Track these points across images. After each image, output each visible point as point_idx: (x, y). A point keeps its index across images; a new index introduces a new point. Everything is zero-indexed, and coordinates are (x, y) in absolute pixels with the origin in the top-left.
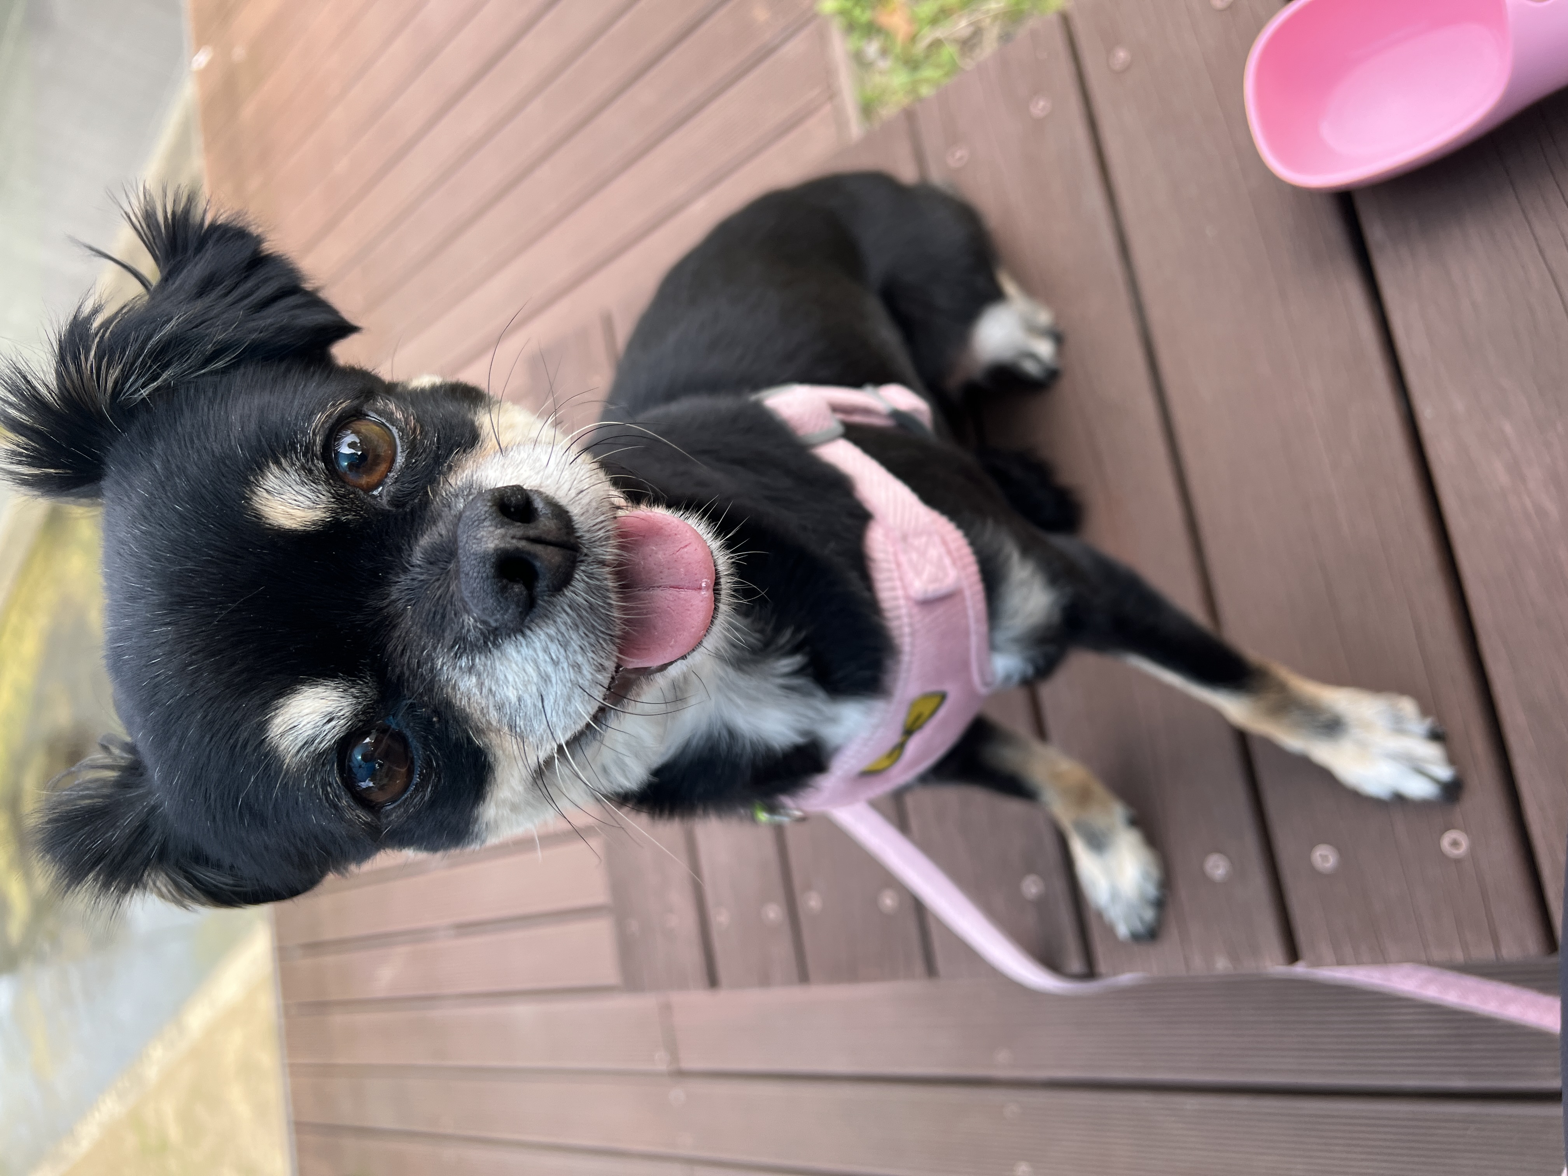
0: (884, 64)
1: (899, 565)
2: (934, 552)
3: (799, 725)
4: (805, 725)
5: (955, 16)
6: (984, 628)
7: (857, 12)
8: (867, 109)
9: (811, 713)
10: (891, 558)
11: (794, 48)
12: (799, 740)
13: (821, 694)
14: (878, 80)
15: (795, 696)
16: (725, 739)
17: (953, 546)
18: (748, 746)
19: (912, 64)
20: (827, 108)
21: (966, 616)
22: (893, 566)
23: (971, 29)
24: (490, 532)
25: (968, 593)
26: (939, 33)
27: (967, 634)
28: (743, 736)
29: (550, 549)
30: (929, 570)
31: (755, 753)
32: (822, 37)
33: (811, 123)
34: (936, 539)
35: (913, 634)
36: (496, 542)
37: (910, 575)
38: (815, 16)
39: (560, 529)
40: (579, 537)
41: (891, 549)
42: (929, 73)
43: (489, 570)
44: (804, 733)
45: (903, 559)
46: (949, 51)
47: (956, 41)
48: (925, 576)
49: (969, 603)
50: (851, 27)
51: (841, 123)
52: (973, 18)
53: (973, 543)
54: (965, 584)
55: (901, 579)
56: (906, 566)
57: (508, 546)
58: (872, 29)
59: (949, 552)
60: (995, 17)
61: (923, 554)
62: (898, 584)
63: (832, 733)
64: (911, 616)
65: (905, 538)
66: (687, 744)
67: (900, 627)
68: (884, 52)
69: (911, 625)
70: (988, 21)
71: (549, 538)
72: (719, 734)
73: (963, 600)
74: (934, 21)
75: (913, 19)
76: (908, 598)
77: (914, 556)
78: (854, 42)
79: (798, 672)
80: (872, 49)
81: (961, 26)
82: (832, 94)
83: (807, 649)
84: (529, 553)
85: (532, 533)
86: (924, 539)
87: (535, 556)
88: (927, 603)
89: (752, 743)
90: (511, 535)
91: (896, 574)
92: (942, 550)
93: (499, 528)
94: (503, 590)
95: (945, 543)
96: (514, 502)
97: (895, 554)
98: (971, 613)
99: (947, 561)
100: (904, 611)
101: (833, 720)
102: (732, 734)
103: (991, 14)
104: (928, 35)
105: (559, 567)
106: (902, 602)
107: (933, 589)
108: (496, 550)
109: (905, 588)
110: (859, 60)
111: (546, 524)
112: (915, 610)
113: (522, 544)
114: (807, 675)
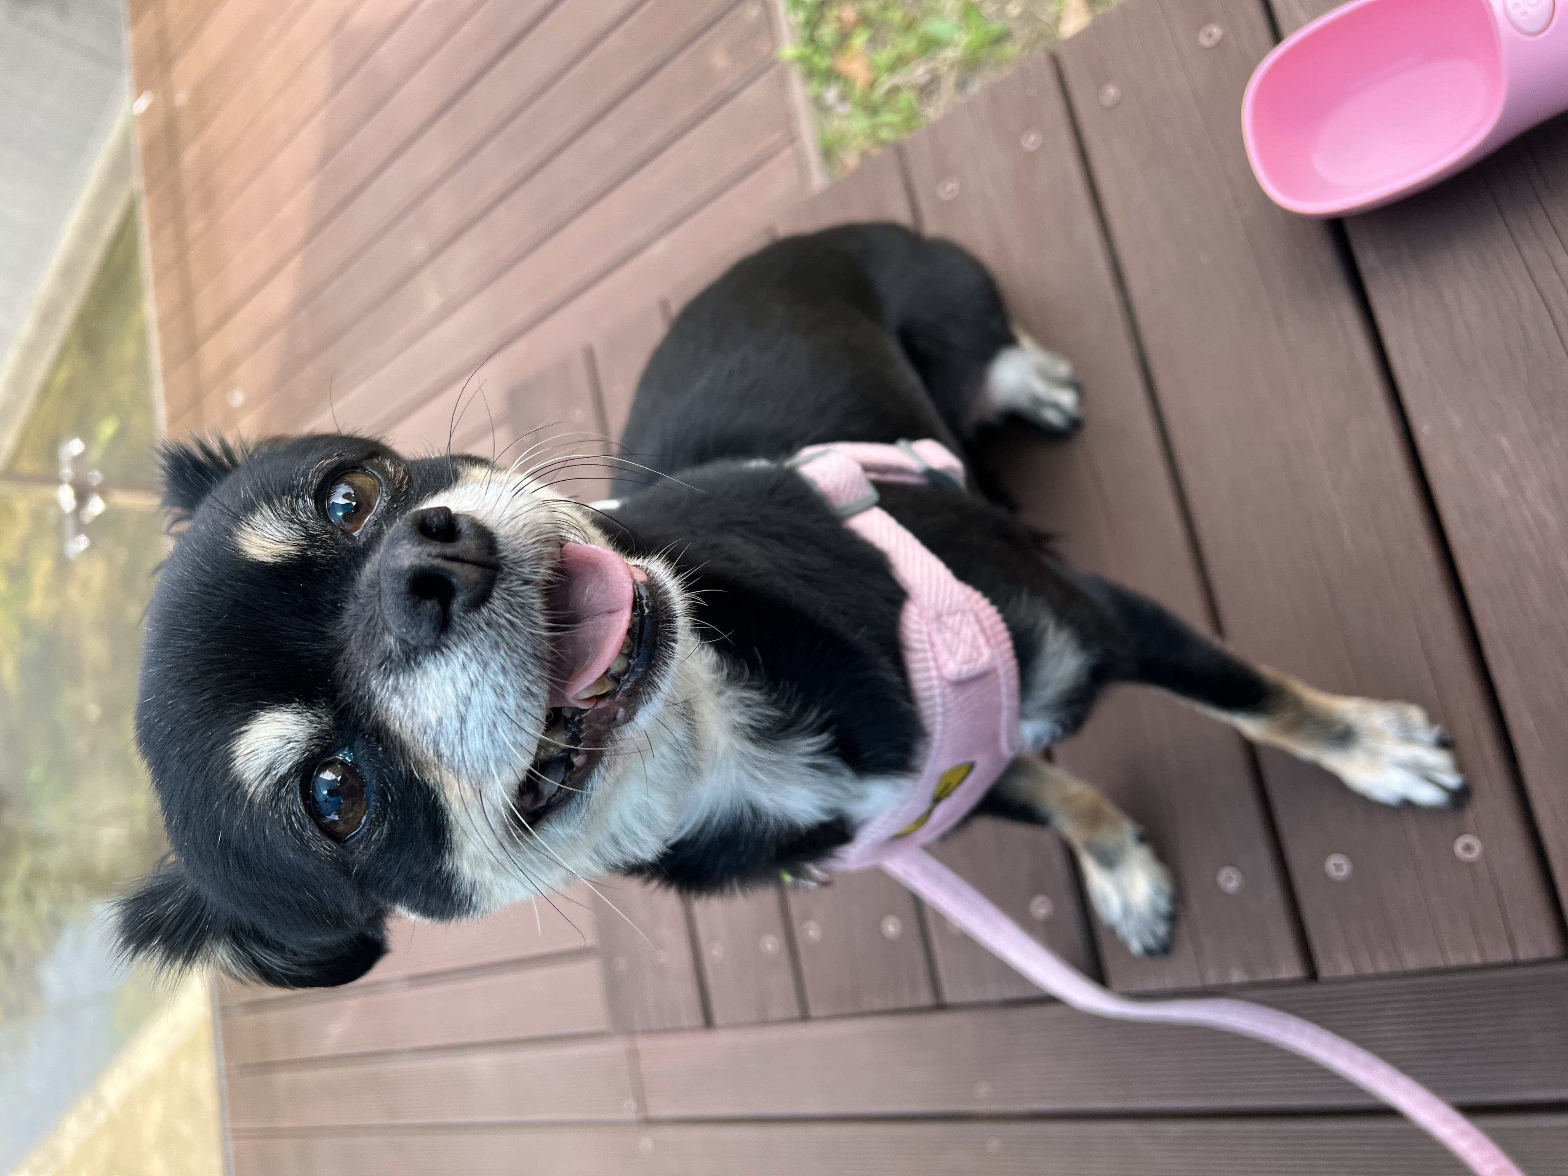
0: (842, 109)
1: (932, 645)
2: (969, 631)
3: (825, 805)
4: (831, 803)
5: (912, 64)
6: (1015, 703)
7: (817, 59)
8: (828, 153)
9: (837, 792)
10: (925, 638)
11: (754, 94)
12: (825, 818)
13: (848, 773)
14: (836, 124)
15: (819, 774)
16: (749, 818)
17: (987, 624)
18: (772, 821)
19: (872, 110)
20: (788, 151)
21: (998, 693)
22: (927, 646)
23: (927, 77)
24: (407, 550)
25: (1001, 671)
26: (897, 79)
27: (998, 710)
28: (767, 815)
29: (467, 567)
30: (963, 651)
31: (780, 829)
32: (782, 82)
33: (772, 166)
34: (971, 618)
35: (944, 714)
36: (412, 559)
37: (944, 656)
38: (775, 62)
39: (480, 549)
40: (502, 558)
41: (925, 629)
42: (887, 117)
43: (403, 586)
44: (830, 811)
45: (937, 638)
46: (907, 98)
47: (913, 87)
48: (959, 657)
49: (1002, 680)
50: (810, 73)
51: (803, 169)
52: (931, 65)
53: (1006, 620)
54: (999, 662)
55: (935, 659)
56: (939, 647)
57: (423, 563)
58: (831, 76)
59: (983, 630)
60: (952, 66)
61: (957, 633)
62: (932, 664)
63: (856, 809)
64: (944, 696)
65: (939, 617)
66: (708, 821)
67: (932, 707)
68: (844, 97)
69: (944, 705)
70: (945, 69)
71: (468, 557)
72: (742, 812)
73: (997, 677)
74: (893, 67)
75: (872, 67)
76: (941, 678)
77: (948, 636)
78: (814, 87)
79: (826, 751)
80: (831, 94)
81: (919, 72)
82: (792, 138)
83: (834, 727)
84: (444, 570)
85: (449, 550)
86: (958, 618)
87: (452, 573)
88: (961, 684)
89: (776, 820)
90: (428, 553)
91: (930, 655)
92: (977, 628)
93: (417, 546)
94: (415, 605)
95: (979, 621)
96: (436, 522)
97: (929, 634)
98: (1004, 690)
99: (981, 640)
100: (937, 691)
101: (861, 797)
102: (755, 812)
103: (948, 62)
104: (886, 82)
105: (477, 584)
106: (935, 682)
107: (966, 670)
108: (410, 568)
109: (938, 668)
110: (818, 104)
111: (467, 545)
112: (948, 690)
113: (438, 562)
114: (836, 754)
